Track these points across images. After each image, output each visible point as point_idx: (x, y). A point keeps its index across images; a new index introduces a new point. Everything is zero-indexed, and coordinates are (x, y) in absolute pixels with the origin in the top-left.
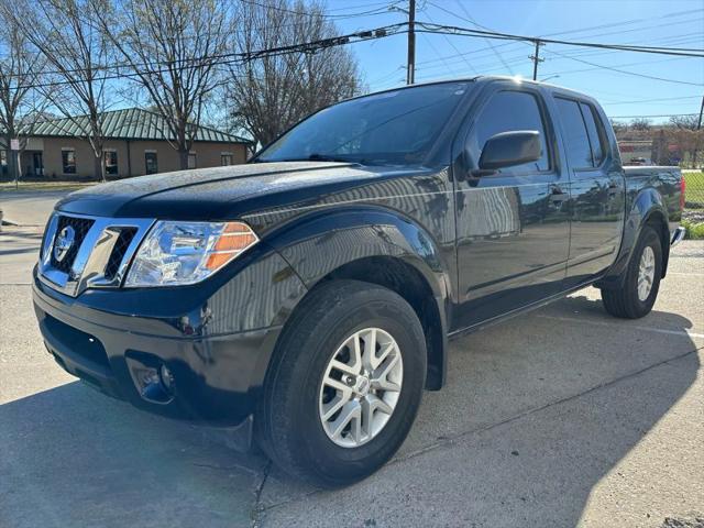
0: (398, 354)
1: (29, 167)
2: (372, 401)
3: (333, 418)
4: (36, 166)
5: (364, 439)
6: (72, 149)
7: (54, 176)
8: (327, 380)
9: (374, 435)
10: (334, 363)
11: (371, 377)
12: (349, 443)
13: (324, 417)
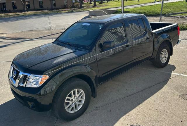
0: (84, 93)
1: (2, 8)
2: (77, 103)
3: (68, 108)
4: (4, 8)
5: (76, 111)
6: (15, 1)
7: (10, 11)
8: (66, 101)
9: (78, 109)
10: (67, 98)
11: (77, 98)
12: (73, 112)
13: (66, 108)
